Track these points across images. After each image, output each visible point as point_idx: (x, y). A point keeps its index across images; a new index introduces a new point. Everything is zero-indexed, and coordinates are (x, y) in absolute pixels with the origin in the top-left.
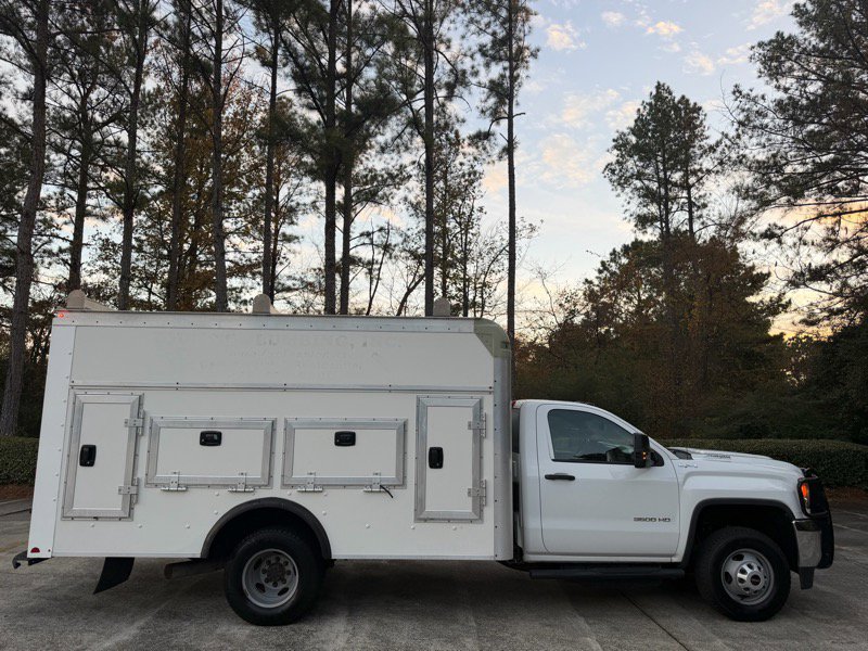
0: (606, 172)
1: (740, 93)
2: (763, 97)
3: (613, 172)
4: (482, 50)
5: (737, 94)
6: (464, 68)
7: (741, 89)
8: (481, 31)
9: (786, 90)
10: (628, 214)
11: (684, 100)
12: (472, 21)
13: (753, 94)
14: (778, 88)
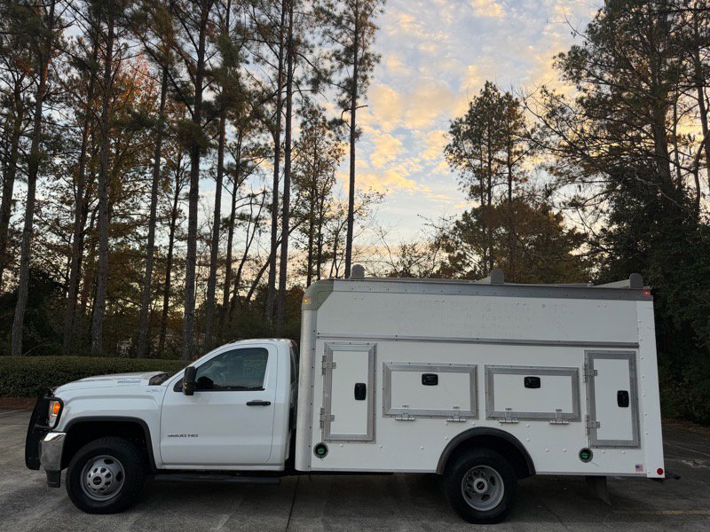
0: (447, 152)
1: (546, 92)
2: (563, 96)
3: (451, 152)
4: (337, 55)
5: (544, 93)
6: (325, 67)
7: (547, 89)
8: (334, 40)
9: (585, 90)
10: (462, 185)
11: (508, 96)
12: (325, 33)
13: (556, 94)
14: (579, 88)
